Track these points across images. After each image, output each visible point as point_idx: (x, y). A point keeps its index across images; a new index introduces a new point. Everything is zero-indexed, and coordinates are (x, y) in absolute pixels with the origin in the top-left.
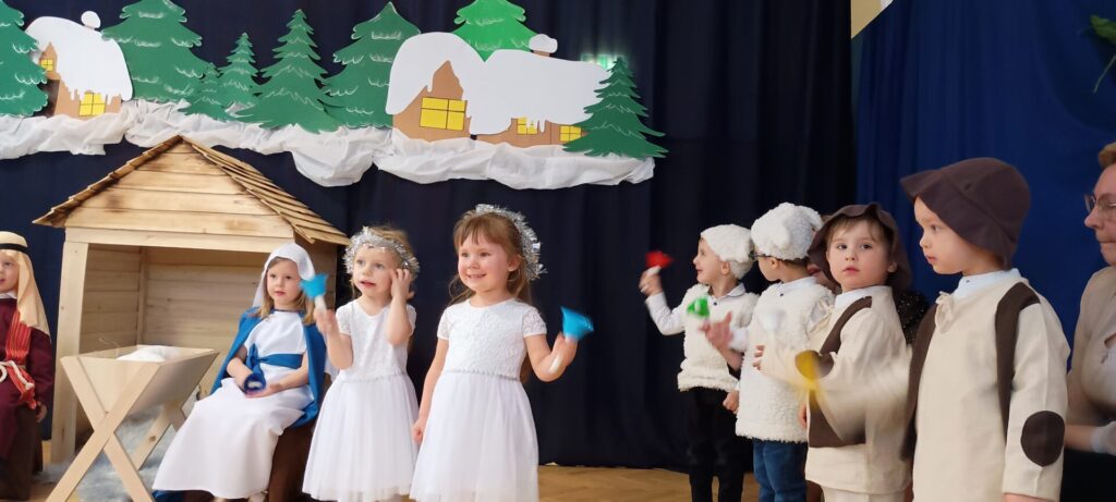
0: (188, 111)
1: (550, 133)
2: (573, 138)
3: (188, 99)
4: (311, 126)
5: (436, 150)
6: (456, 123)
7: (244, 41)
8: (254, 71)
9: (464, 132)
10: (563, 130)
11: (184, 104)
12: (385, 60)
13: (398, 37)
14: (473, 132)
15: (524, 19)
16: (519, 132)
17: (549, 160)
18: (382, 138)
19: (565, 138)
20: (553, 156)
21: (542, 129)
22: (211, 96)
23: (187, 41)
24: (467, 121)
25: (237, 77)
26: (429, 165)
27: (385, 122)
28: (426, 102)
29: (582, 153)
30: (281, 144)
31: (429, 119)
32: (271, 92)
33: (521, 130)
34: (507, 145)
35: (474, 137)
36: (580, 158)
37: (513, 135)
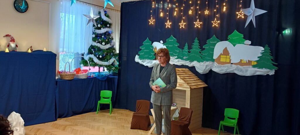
0: (177, 58)
1: (249, 63)
2: (255, 64)
3: (177, 56)
4: (199, 61)
5: (223, 66)
6: (228, 61)
7: (186, 44)
8: (188, 50)
9: (230, 63)
10: (252, 62)
11: (176, 57)
12: (213, 47)
13: (216, 42)
14: (232, 62)
15: (243, 37)
16: (242, 62)
17: (249, 69)
18: (213, 64)
19: (253, 64)
20: (250, 68)
21: (247, 62)
22: (181, 55)
23: (177, 45)
24: (230, 60)
25: (185, 51)
26: (222, 70)
27: (213, 60)
28: (222, 56)
29: (257, 68)
30: (193, 65)
31: (222, 60)
32: (191, 55)
33: (243, 62)
34: (239, 66)
35: (232, 64)
36: (256, 69)
37: (241, 63)
